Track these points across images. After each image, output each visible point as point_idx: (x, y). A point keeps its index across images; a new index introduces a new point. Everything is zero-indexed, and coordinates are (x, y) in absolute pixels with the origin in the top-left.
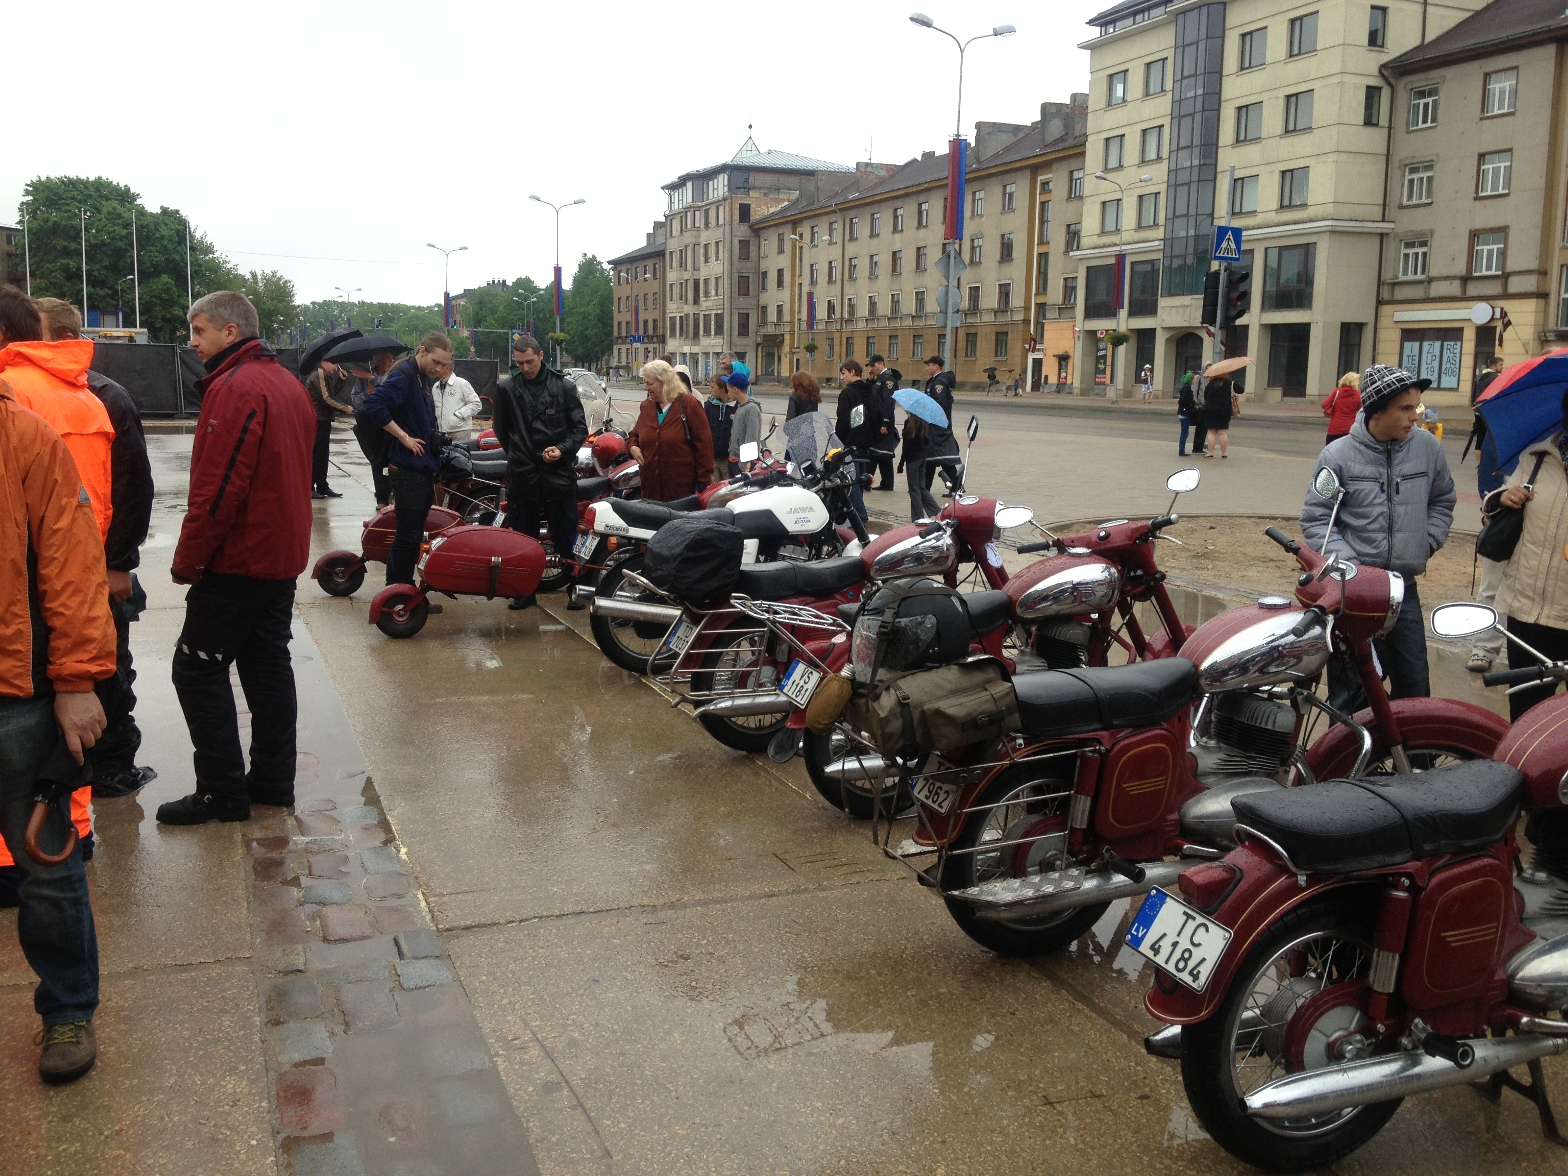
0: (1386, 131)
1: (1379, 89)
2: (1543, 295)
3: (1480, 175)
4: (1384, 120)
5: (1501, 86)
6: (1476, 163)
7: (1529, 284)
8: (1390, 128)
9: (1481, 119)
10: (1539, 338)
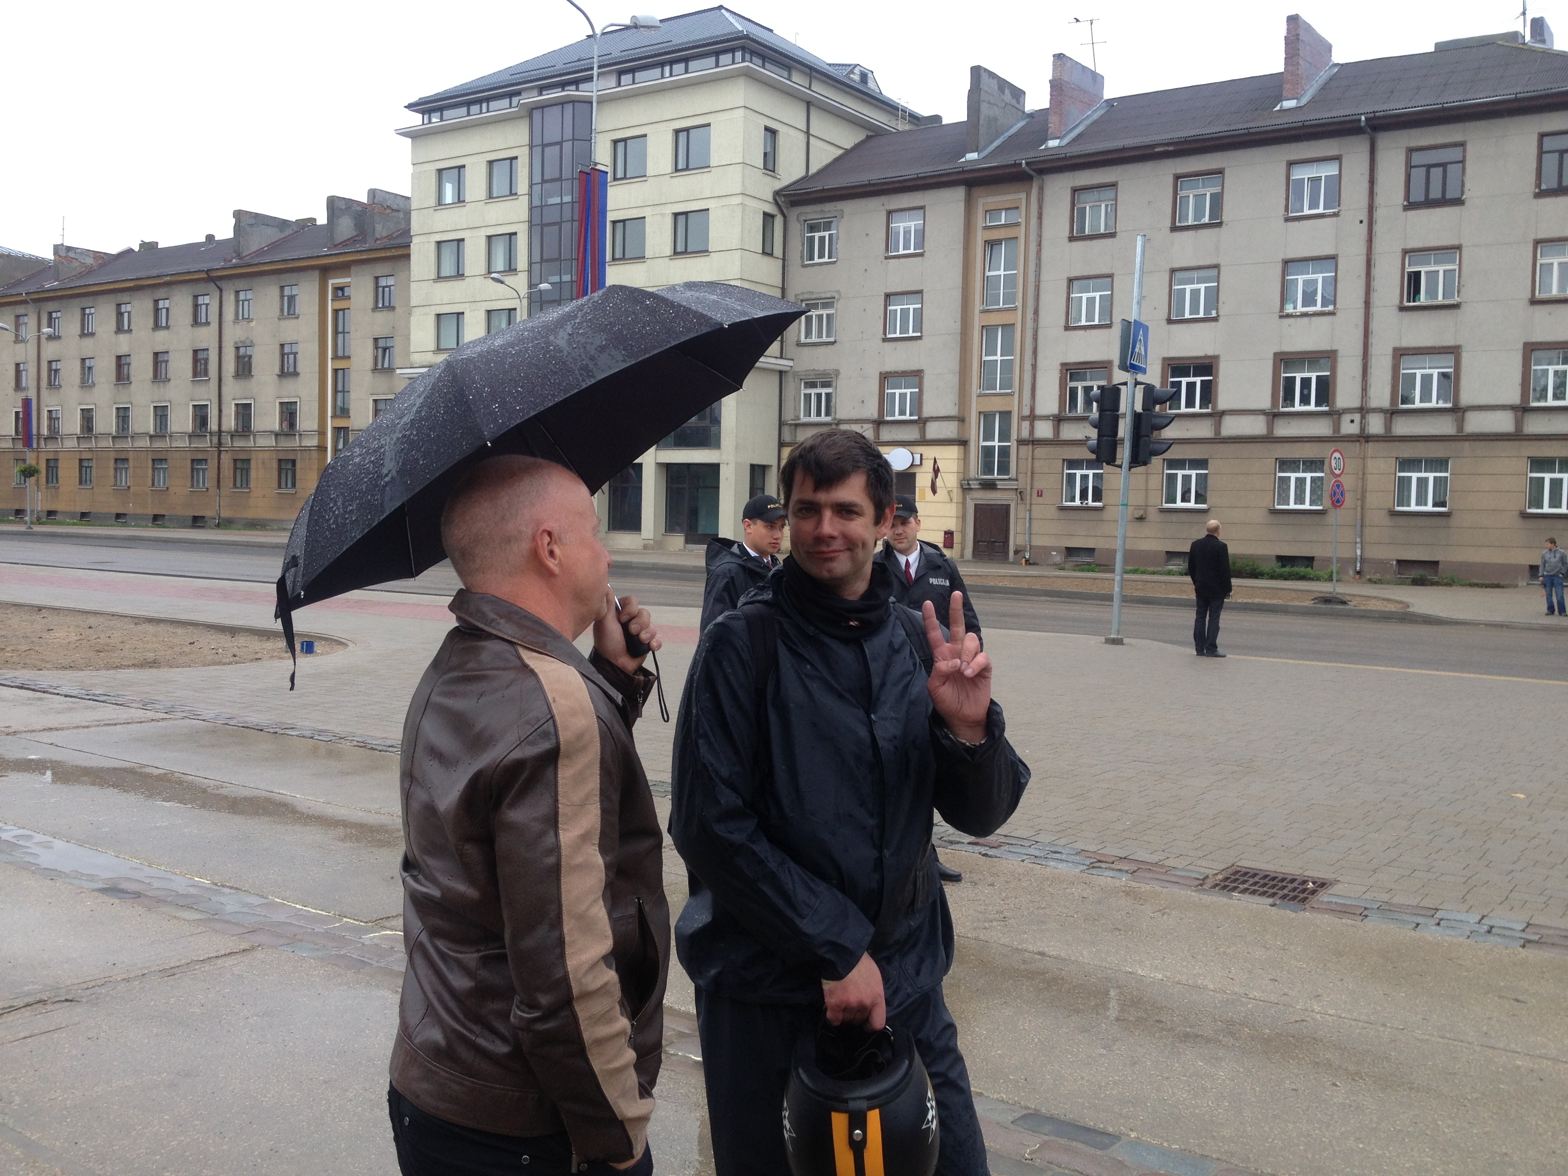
0: (780, 262)
1: (772, 216)
2: (963, 443)
3: (887, 318)
4: (778, 251)
5: (905, 225)
6: (883, 303)
7: (949, 430)
8: (784, 260)
9: (886, 258)
10: (962, 485)
